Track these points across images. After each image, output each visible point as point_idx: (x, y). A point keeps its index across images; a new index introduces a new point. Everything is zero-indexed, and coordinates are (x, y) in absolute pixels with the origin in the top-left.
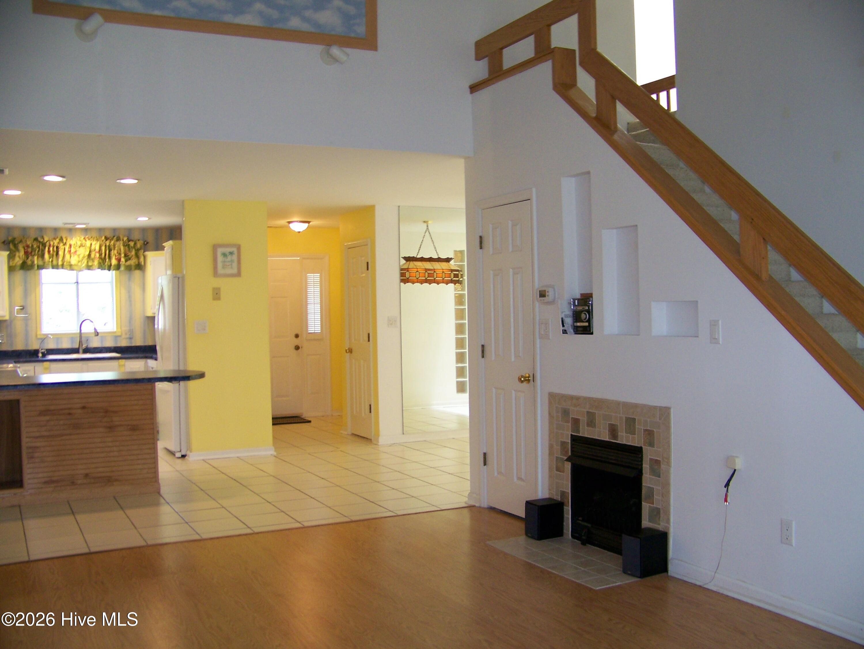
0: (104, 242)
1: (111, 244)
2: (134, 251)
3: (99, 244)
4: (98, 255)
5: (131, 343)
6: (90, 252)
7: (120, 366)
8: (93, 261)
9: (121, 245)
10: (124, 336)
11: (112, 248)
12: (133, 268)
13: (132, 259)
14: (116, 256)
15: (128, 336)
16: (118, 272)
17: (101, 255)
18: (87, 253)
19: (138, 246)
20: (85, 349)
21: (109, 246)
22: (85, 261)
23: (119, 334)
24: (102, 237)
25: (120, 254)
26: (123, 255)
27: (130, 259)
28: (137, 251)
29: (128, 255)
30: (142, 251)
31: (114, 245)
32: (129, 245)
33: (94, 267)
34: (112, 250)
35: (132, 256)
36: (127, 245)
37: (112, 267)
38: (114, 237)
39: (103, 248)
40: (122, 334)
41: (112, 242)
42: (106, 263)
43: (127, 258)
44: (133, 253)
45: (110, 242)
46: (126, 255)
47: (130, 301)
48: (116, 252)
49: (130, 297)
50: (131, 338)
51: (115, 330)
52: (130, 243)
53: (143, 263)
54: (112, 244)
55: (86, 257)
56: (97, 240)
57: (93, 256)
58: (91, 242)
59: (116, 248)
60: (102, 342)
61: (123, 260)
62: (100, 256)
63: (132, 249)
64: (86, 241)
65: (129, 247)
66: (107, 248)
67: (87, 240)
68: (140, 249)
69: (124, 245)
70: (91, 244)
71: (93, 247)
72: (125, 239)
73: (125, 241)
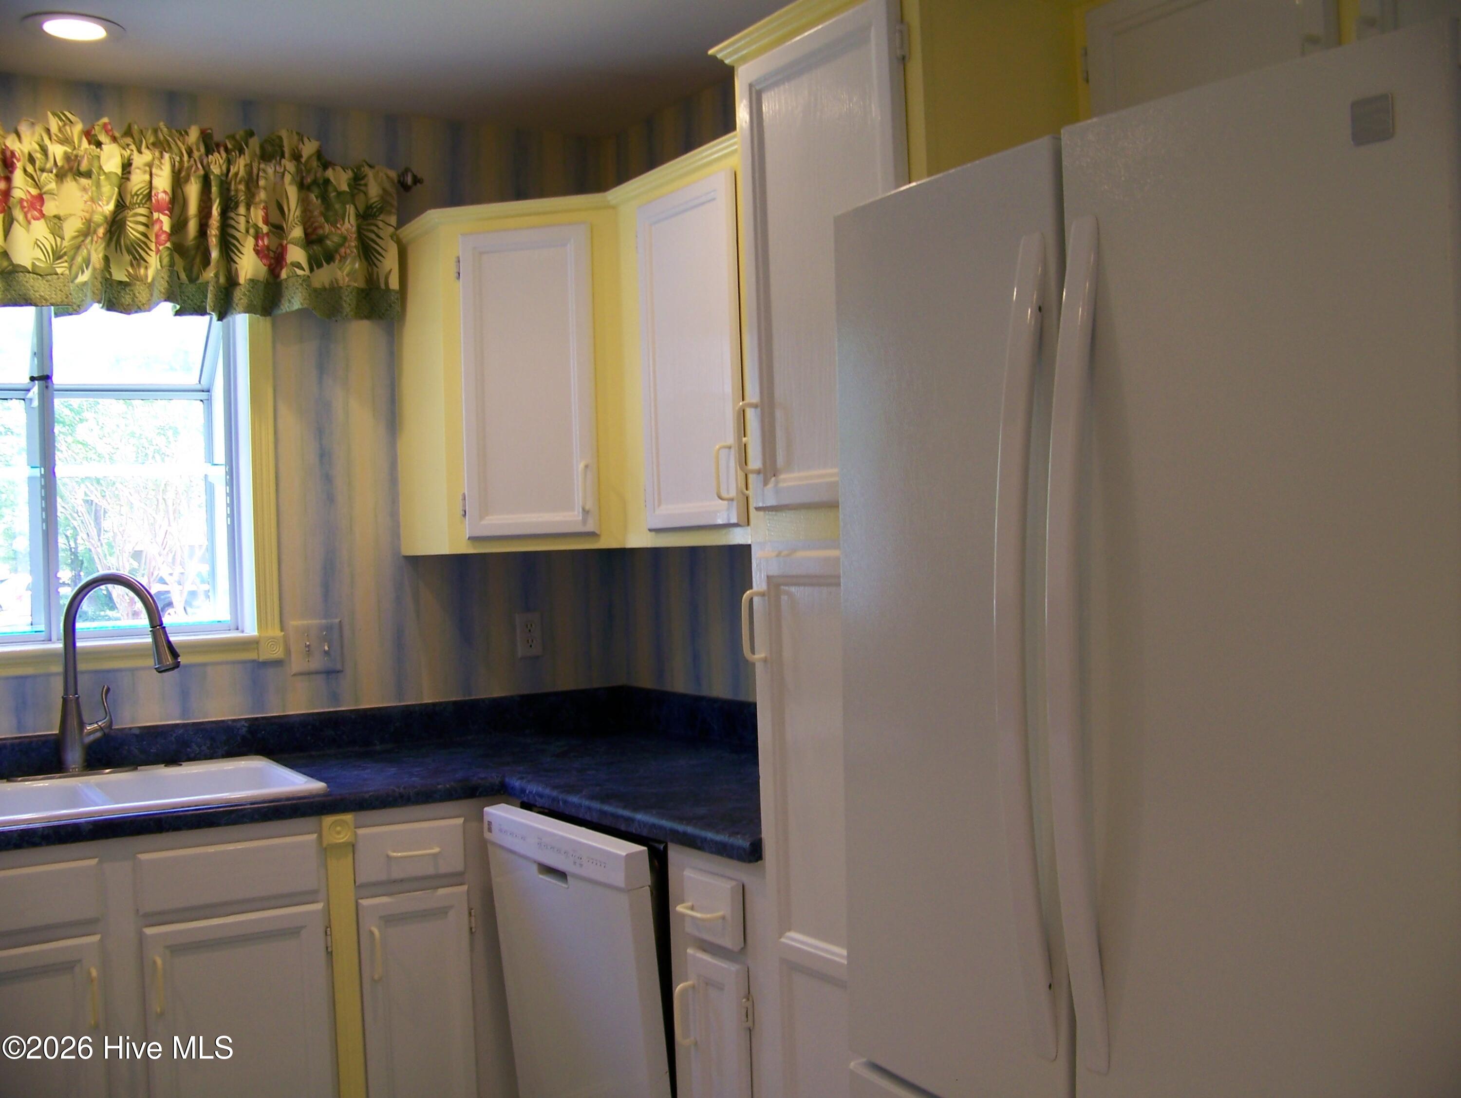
0: (196, 154)
1: (233, 170)
2: (351, 210)
3: (173, 171)
4: (166, 223)
5: (335, 697)
6: (121, 206)
7: (325, 851)
8: (138, 260)
9: (288, 178)
10: (297, 664)
11: (237, 191)
12: (348, 303)
13: (343, 258)
14: (257, 237)
15: (317, 663)
16: (265, 323)
17: (179, 226)
18: (110, 207)
19: (374, 191)
20: (97, 742)
21: (225, 186)
22: (96, 252)
23: (277, 653)
24: (183, 133)
25: (278, 230)
26: (297, 232)
27: (330, 258)
28: (367, 216)
29: (320, 232)
30: (393, 220)
31: (251, 182)
32: (327, 181)
33: (142, 293)
34: (237, 206)
35: (345, 239)
36: (315, 182)
37: (240, 296)
38: (251, 134)
39: (193, 190)
40: (288, 651)
41: (240, 166)
42: (209, 274)
43: (316, 248)
44: (349, 225)
45: (229, 162)
46: (311, 240)
47: (328, 479)
48: (257, 215)
49: (324, 456)
50: (331, 673)
51: (251, 629)
52: (330, 173)
53: (394, 283)
54: (242, 173)
55: (101, 231)
56: (161, 146)
57: (133, 230)
58: (127, 153)
59: (262, 195)
60: (185, 695)
61: (296, 254)
62: (173, 227)
63: (344, 204)
64: (99, 144)
65: (324, 197)
66: (214, 189)
67: (103, 138)
68: (381, 210)
69: (302, 187)
70: (127, 166)
71: (138, 180)
72: (309, 149)
73: (309, 158)
